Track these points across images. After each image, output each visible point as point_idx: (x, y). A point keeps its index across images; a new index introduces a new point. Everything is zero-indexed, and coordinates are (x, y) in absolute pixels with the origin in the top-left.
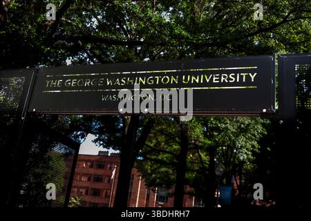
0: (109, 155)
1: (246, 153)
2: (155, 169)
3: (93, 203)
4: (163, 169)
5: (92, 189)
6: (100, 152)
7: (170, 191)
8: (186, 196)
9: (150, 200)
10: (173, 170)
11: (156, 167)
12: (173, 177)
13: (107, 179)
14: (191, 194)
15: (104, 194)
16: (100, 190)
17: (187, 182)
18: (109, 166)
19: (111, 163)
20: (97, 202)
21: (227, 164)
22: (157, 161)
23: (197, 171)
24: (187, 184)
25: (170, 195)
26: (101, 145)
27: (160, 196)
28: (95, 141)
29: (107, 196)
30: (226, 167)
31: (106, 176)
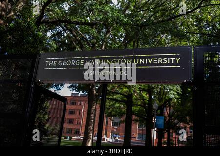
0: (79, 95)
1: (173, 94)
2: (112, 105)
3: (69, 129)
4: (117, 105)
5: (68, 119)
6: (72, 93)
7: (122, 119)
8: (133, 122)
9: (108, 125)
10: (124, 105)
11: (112, 103)
12: (124, 110)
13: (78, 112)
14: (136, 121)
15: (76, 122)
16: (73, 119)
17: (133, 113)
18: (79, 103)
19: (81, 101)
20: (72, 128)
21: (160, 100)
22: (113, 100)
23: (140, 105)
24: (133, 114)
25: (122, 122)
26: (74, 90)
27: (115, 123)
28: (70, 87)
29: (79, 124)
30: (160, 102)
31: (77, 110)
